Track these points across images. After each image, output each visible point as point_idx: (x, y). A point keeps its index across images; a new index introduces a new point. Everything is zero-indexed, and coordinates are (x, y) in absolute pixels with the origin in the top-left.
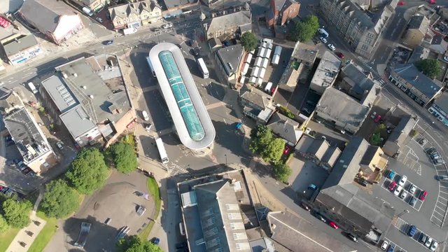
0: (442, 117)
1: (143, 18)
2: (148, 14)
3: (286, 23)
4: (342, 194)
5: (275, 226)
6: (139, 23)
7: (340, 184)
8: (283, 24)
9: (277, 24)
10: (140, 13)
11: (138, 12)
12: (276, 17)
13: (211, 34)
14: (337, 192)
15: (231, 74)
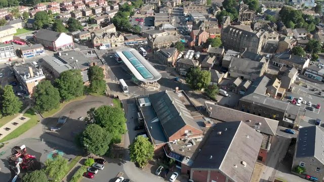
0: (314, 75)
1: (112, 42)
2: (116, 39)
3: (201, 44)
4: (258, 98)
5: (211, 108)
6: (110, 44)
7: (255, 92)
8: (199, 45)
9: (196, 45)
10: (111, 37)
11: (110, 37)
12: (194, 40)
13: (155, 45)
14: (254, 97)
15: (169, 56)
